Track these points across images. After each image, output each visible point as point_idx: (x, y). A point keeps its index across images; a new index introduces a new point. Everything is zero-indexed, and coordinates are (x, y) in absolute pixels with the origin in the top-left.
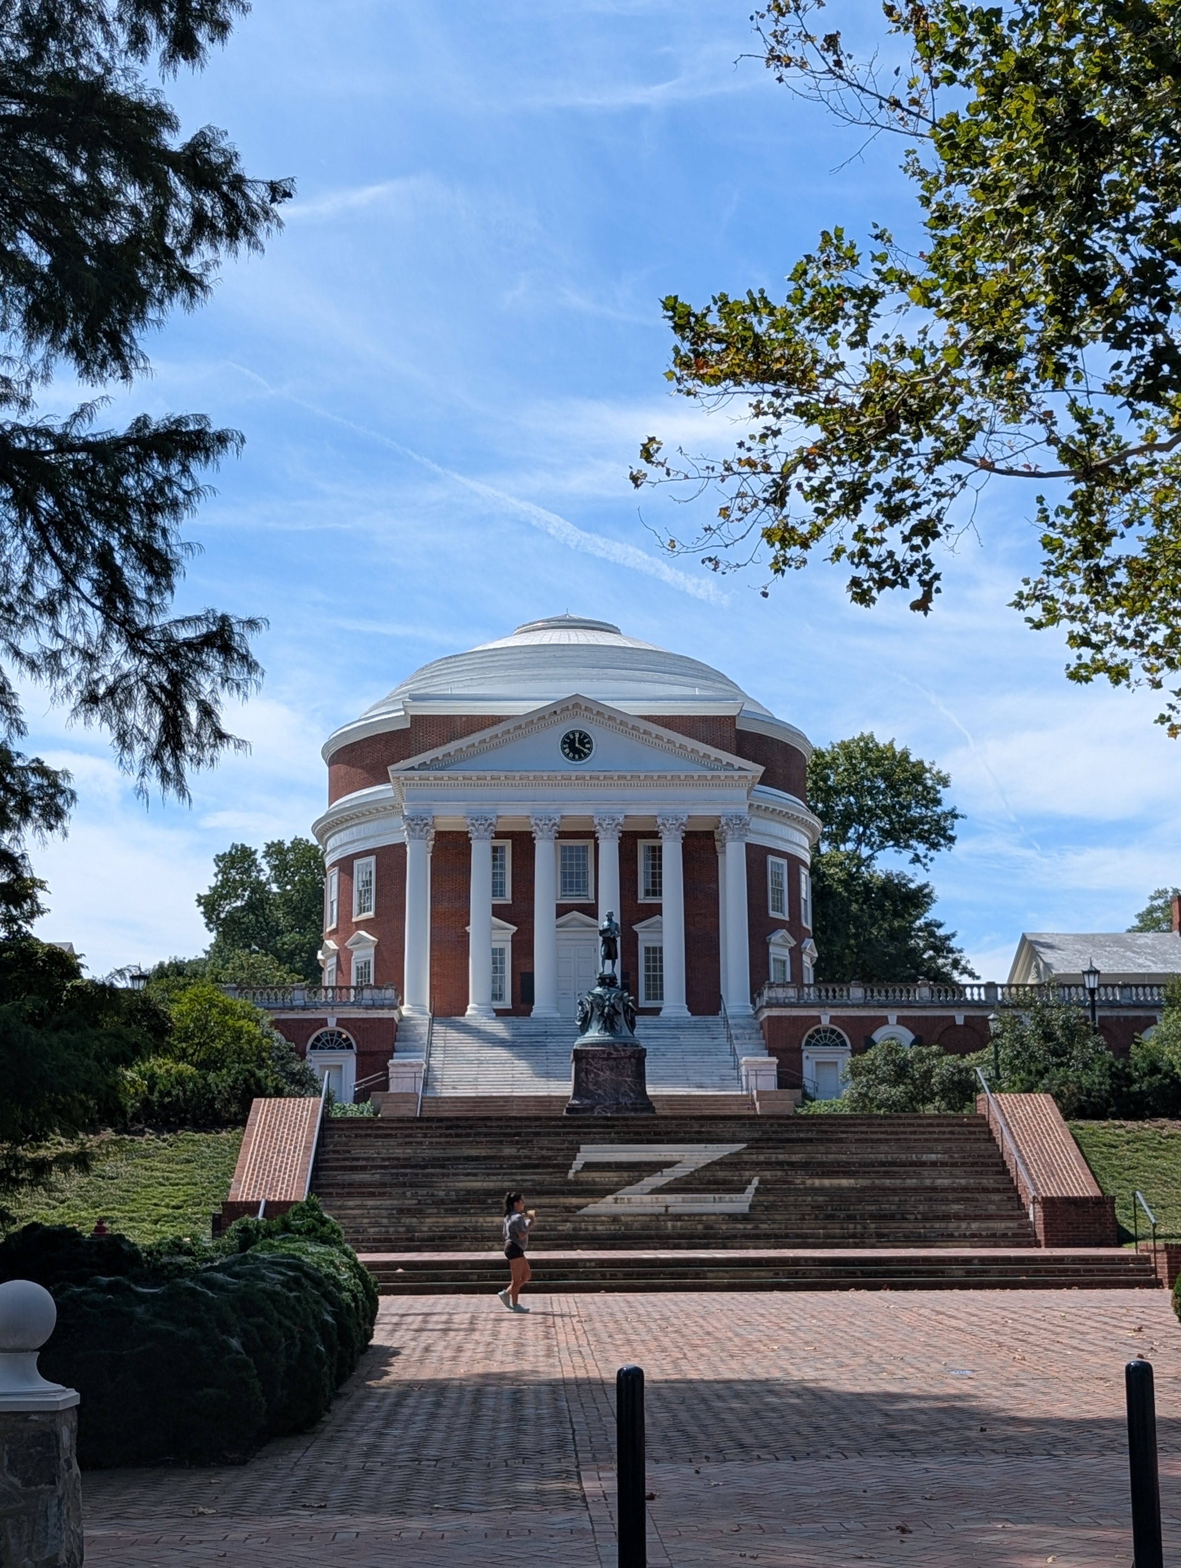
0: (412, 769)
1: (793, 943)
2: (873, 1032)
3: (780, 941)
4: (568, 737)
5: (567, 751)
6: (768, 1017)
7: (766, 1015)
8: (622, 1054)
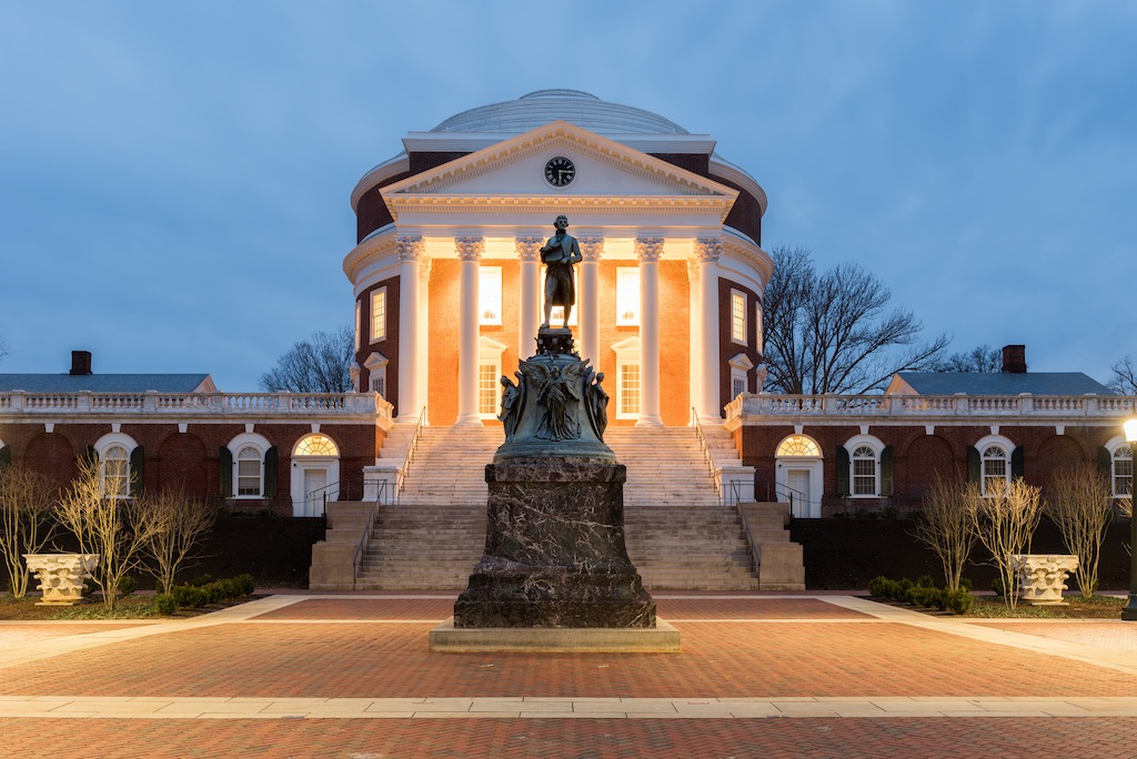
0: (403, 191)
1: (751, 366)
2: (845, 442)
3: (740, 364)
4: (552, 164)
5: (551, 176)
6: (743, 427)
7: (741, 425)
8: (579, 474)
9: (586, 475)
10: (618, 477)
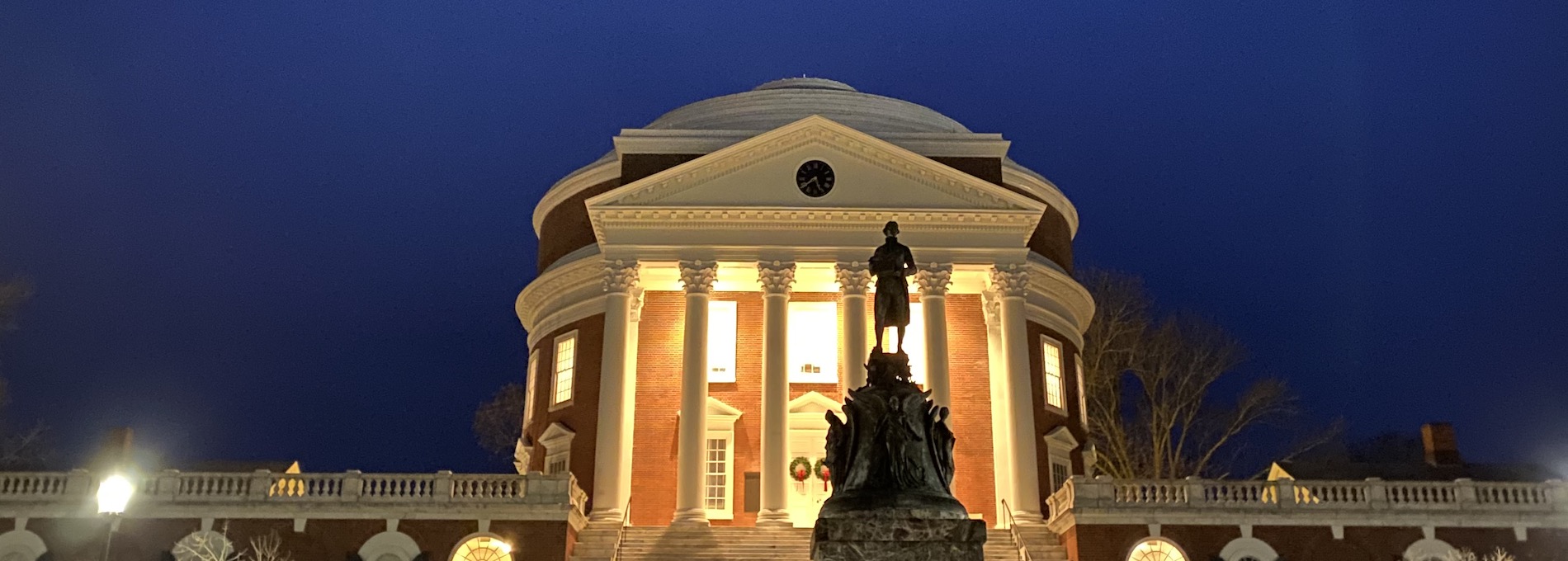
0: (616, 203)
1: (1076, 444)
2: (1221, 548)
4: (805, 169)
5: (804, 184)
6: (1077, 526)
7: (1072, 523)
8: (930, 531)
9: (938, 533)
10: (976, 535)
